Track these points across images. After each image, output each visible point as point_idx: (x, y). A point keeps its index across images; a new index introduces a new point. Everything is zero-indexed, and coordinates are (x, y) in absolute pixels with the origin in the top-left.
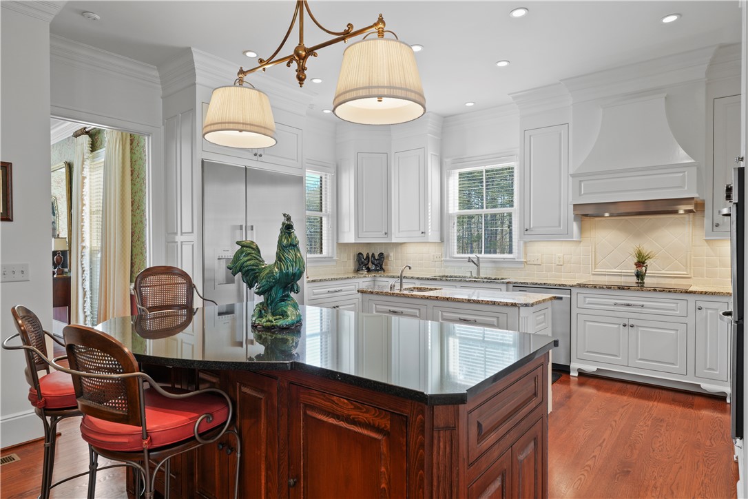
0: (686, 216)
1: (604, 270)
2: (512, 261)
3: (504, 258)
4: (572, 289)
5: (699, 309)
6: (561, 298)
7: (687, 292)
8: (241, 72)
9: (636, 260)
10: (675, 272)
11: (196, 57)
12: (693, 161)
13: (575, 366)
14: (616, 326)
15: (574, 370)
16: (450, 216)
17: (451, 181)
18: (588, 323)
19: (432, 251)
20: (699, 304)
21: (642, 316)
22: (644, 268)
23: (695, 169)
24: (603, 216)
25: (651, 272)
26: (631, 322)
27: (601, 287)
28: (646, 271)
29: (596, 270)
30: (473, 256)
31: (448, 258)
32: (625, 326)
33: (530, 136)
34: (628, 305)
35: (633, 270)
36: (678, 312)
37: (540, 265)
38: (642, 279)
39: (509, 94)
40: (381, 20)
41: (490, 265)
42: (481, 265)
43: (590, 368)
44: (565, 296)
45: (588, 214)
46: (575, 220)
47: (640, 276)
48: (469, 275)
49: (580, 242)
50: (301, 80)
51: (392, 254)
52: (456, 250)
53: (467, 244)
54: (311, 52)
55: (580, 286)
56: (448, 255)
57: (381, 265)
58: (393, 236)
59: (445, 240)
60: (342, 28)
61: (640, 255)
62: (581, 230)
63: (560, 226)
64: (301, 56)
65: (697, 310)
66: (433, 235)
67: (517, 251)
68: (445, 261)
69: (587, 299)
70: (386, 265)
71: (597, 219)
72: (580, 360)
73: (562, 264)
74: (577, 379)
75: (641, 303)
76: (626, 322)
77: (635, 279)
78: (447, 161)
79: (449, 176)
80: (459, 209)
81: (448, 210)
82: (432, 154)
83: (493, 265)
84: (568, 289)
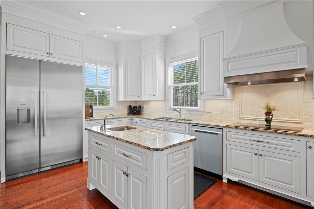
0: (299, 83)
1: (247, 117)
2: (197, 111)
3: (193, 109)
4: (224, 128)
5: (310, 148)
6: (217, 134)
7: (299, 135)
9: (265, 111)
10: (292, 119)
12: (304, 42)
13: (226, 176)
14: (251, 154)
15: (225, 178)
16: (169, 87)
17: (169, 69)
18: (233, 150)
19: (161, 105)
20: (309, 144)
21: (268, 149)
22: (271, 117)
23: (305, 48)
24: (247, 85)
25: (276, 118)
26: (260, 152)
28: (272, 118)
29: (242, 116)
31: (168, 109)
32: (256, 154)
33: (204, 41)
34: (258, 141)
35: (264, 117)
36: (293, 149)
37: (211, 113)
38: (270, 123)
39: (192, 19)
41: (187, 112)
42: (182, 112)
43: (235, 179)
44: (220, 132)
46: (228, 87)
47: (268, 121)
48: (176, 117)
49: (233, 100)
51: (145, 106)
52: (172, 105)
55: (228, 127)
56: (168, 107)
57: (140, 112)
58: (142, 98)
59: (167, 99)
61: (268, 108)
62: (233, 93)
63: (219, 90)
65: (308, 149)
67: (200, 105)
68: (167, 110)
69: (233, 135)
70: (143, 111)
71: (242, 86)
72: (229, 173)
73: (223, 112)
74: (226, 184)
75: (267, 140)
76: (256, 152)
77: (265, 123)
78: (167, 59)
79: (169, 66)
80: (174, 84)
81: (168, 84)
82: (159, 56)
83: (188, 112)
84: (221, 128)
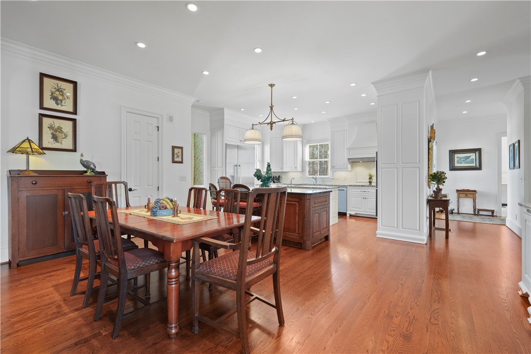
1: (359, 181)
2: (328, 178)
3: (325, 177)
4: (348, 187)
8: (253, 125)
9: (369, 177)
11: (225, 110)
13: (348, 213)
14: (361, 199)
16: (305, 162)
17: (306, 149)
18: (352, 198)
19: (299, 175)
21: (369, 195)
24: (360, 162)
26: (366, 197)
27: (356, 186)
28: (372, 181)
29: (357, 181)
30: (314, 176)
31: (304, 178)
33: (334, 134)
34: (366, 191)
35: (368, 181)
37: (338, 179)
38: (371, 183)
40: (293, 119)
42: (317, 180)
43: (353, 213)
44: (345, 189)
45: (353, 162)
46: (349, 163)
48: (313, 183)
49: (352, 171)
50: (271, 129)
51: (283, 176)
52: (308, 175)
53: (313, 172)
54: (274, 123)
55: (350, 186)
56: (305, 176)
57: (279, 180)
58: (284, 169)
59: (304, 171)
60: (283, 119)
61: (370, 175)
62: (352, 167)
63: (344, 166)
64: (271, 124)
66: (299, 169)
67: (329, 175)
69: (352, 190)
70: (281, 180)
71: (357, 163)
72: (350, 211)
73: (345, 179)
74: (349, 217)
75: (369, 191)
76: (364, 197)
77: (369, 184)
78: (305, 141)
79: (305, 146)
80: (310, 159)
81: (305, 160)
84: (346, 187)
